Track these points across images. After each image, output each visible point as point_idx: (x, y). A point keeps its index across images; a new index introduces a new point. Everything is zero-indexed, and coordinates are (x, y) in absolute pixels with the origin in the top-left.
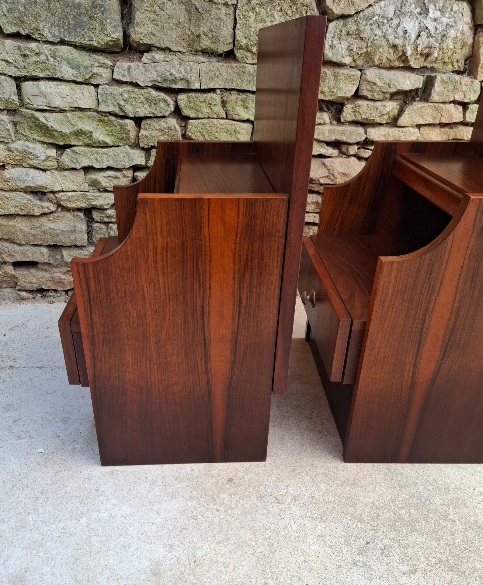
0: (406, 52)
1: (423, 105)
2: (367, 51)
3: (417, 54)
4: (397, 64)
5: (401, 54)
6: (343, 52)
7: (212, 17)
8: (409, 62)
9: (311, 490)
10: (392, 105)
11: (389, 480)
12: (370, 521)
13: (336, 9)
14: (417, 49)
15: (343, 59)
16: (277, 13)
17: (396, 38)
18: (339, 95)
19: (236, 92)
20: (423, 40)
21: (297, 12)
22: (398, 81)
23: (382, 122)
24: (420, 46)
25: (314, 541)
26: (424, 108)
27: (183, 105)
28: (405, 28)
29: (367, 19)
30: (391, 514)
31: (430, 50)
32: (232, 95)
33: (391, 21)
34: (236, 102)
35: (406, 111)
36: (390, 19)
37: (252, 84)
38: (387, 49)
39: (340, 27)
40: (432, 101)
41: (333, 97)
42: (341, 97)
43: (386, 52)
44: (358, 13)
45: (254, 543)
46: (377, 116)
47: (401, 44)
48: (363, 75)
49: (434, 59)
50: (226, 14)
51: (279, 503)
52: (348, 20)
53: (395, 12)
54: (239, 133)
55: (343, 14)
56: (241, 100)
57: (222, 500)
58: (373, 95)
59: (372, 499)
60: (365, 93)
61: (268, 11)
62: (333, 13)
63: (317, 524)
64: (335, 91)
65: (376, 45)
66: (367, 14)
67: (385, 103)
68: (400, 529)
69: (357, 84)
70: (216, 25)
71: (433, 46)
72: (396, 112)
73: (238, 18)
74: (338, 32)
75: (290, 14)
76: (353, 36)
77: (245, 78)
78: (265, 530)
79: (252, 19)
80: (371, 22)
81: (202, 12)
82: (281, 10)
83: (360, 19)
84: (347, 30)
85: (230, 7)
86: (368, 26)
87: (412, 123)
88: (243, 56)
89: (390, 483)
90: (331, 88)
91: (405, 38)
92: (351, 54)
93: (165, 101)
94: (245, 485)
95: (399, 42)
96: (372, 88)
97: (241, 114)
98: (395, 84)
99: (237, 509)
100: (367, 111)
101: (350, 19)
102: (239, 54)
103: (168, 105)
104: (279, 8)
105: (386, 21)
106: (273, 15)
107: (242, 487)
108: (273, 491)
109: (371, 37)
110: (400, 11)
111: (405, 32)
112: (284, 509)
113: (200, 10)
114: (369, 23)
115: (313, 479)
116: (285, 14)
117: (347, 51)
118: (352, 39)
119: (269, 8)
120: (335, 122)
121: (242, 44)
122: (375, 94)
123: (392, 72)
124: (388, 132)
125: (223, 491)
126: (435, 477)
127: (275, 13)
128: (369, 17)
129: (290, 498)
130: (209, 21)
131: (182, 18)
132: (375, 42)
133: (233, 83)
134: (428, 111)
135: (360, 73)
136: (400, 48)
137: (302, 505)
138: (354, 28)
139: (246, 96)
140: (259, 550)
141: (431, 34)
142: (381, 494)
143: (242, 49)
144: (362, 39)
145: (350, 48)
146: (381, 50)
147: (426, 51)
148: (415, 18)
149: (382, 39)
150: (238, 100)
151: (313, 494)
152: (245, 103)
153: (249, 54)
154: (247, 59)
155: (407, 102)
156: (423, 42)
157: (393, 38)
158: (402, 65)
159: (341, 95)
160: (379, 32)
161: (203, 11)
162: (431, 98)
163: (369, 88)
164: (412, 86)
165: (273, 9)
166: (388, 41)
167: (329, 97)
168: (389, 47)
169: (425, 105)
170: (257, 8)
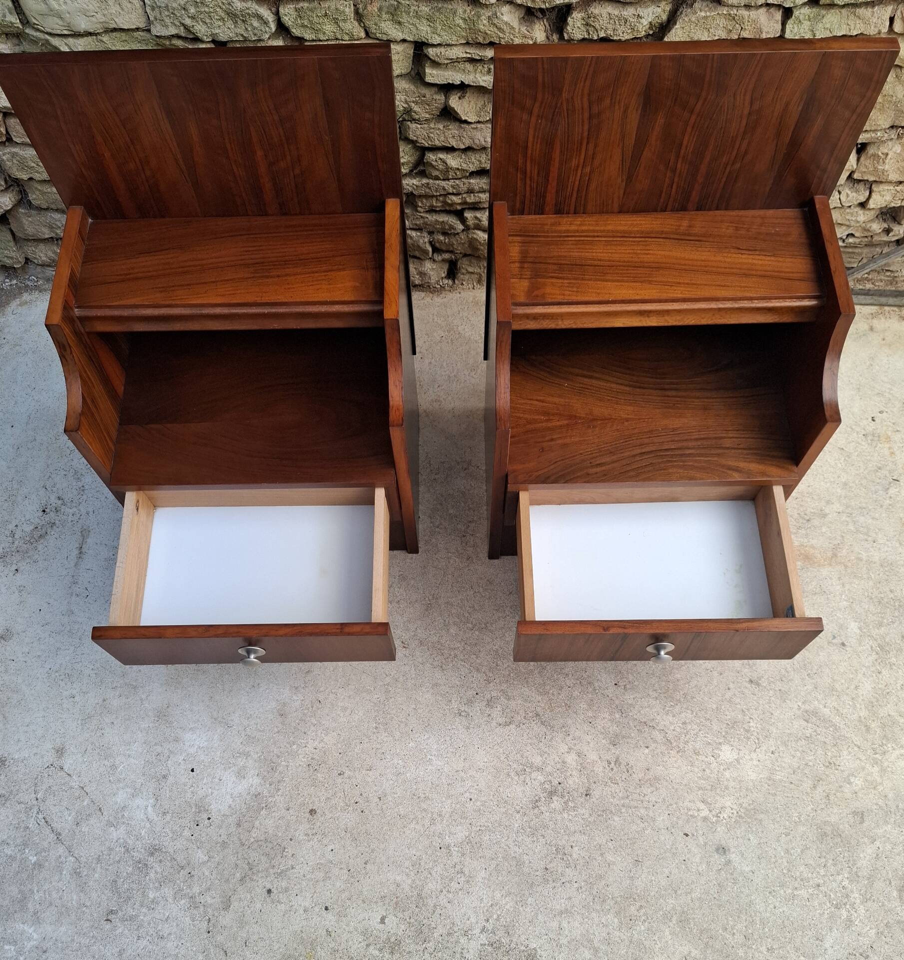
1: (708, 14)
9: (440, 633)
10: (653, 13)
26: (710, 18)
27: (290, 23)
32: (372, 3)
34: (379, 16)
35: (678, 22)
40: (726, 5)
41: (547, 4)
51: (404, 647)
56: (388, 12)
63: (436, 672)
67: (640, 9)
72: (665, 18)
93: (260, 17)
103: (266, 23)
108: (401, 633)
112: (408, 655)
129: (417, 642)
134: (718, 22)
137: (427, 650)
139: (396, 4)
150: (383, 13)
152: (396, 17)
169: (713, 13)
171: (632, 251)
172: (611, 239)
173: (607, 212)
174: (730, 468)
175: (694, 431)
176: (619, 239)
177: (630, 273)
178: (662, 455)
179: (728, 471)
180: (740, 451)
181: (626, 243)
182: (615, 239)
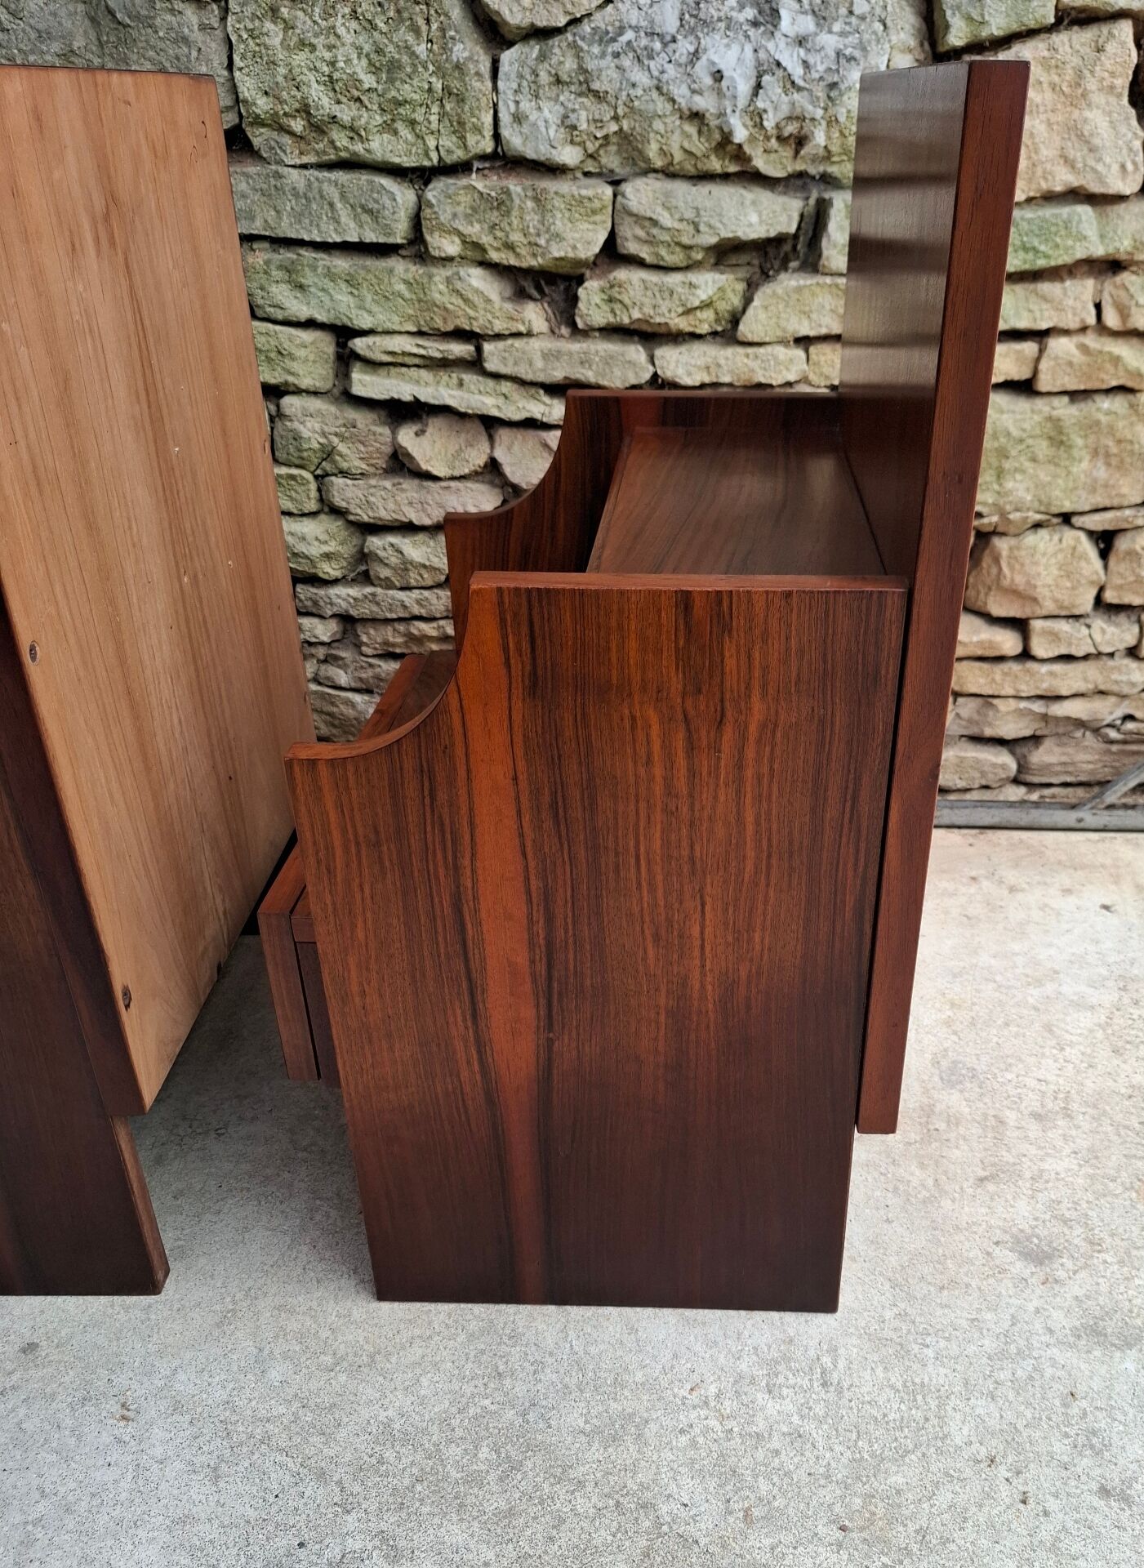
0: (731, 133)
1: (802, 282)
2: (621, 129)
3: (768, 138)
4: (715, 165)
5: (717, 136)
6: (552, 133)
7: (161, 34)
8: (749, 159)
9: (237, 1381)
10: (714, 282)
11: (473, 1353)
13: (511, 10)
14: (761, 124)
15: (554, 152)
16: (343, 24)
17: (694, 92)
18: (557, 254)
19: (266, 245)
20: (774, 98)
21: (402, 21)
22: (720, 215)
23: (698, 331)
24: (771, 114)
26: (806, 292)
28: (713, 63)
29: (604, 38)
30: (419, 1456)
31: (802, 127)
32: (254, 250)
33: (672, 46)
34: (268, 273)
35: (756, 298)
36: (668, 38)
37: (307, 221)
38: (678, 122)
39: (532, 63)
40: (827, 271)
42: (561, 259)
43: (678, 132)
44: (575, 22)
46: (673, 315)
47: (712, 110)
48: (619, 198)
49: (821, 152)
50: (203, 27)
51: (124, 1418)
52: (550, 42)
53: (681, 20)
54: (292, 357)
55: (532, 25)
56: (280, 267)
58: (657, 255)
60: (632, 247)
61: (317, 18)
62: (506, 23)
63: (192, 1483)
64: (542, 242)
65: (640, 112)
66: (603, 27)
67: (692, 277)
68: (418, 1504)
69: (604, 222)
70: (178, 58)
71: (807, 116)
72: (736, 301)
73: (234, 39)
74: (528, 77)
75: (381, 25)
76: (573, 88)
77: (285, 205)
79: (276, 41)
80: (616, 47)
81: (128, 21)
82: (354, 14)
83: (583, 39)
84: (553, 72)
85: (209, 7)
86: (609, 58)
87: (779, 333)
88: (273, 143)
89: (469, 1365)
90: (530, 234)
91: (720, 93)
92: (578, 139)
94: (60, 1362)
95: (702, 103)
96: (648, 234)
97: (287, 305)
98: (712, 222)
100: (644, 300)
101: (556, 41)
102: (260, 139)
104: (347, 10)
105: (657, 45)
106: (334, 27)
107: (49, 1370)
108: (128, 1382)
109: (620, 89)
110: (695, 16)
111: (718, 76)
112: (127, 1439)
113: (119, 16)
114: (610, 50)
116: (368, 26)
117: (562, 130)
118: (573, 96)
119: (317, 10)
120: (565, 331)
121: (258, 111)
122: (663, 252)
123: (704, 189)
124: (716, 358)
127: (338, 24)
128: (607, 32)
129: (164, 1404)
130: (153, 48)
131: (78, 37)
132: (636, 103)
133: (252, 218)
134: (821, 300)
135: (608, 191)
136: (714, 123)
137: (186, 1426)
138: (570, 64)
139: (295, 257)
141: (793, 83)
142: (424, 1397)
143: (263, 125)
144: (598, 96)
145: (568, 122)
146: (658, 125)
147: (791, 129)
148: (741, 37)
149: (655, 94)
150: (273, 268)
151: (235, 1393)
152: (294, 276)
153: (287, 140)
154: (284, 152)
155: (771, 273)
156: (776, 104)
157: (687, 92)
158: (733, 168)
159: (562, 254)
160: (640, 77)
161: (129, 17)
162: (823, 261)
163: (641, 233)
164: (765, 228)
165: (331, 11)
166: (674, 101)
167: (528, 257)
168: (681, 118)
169: (809, 282)
170: (283, 9)
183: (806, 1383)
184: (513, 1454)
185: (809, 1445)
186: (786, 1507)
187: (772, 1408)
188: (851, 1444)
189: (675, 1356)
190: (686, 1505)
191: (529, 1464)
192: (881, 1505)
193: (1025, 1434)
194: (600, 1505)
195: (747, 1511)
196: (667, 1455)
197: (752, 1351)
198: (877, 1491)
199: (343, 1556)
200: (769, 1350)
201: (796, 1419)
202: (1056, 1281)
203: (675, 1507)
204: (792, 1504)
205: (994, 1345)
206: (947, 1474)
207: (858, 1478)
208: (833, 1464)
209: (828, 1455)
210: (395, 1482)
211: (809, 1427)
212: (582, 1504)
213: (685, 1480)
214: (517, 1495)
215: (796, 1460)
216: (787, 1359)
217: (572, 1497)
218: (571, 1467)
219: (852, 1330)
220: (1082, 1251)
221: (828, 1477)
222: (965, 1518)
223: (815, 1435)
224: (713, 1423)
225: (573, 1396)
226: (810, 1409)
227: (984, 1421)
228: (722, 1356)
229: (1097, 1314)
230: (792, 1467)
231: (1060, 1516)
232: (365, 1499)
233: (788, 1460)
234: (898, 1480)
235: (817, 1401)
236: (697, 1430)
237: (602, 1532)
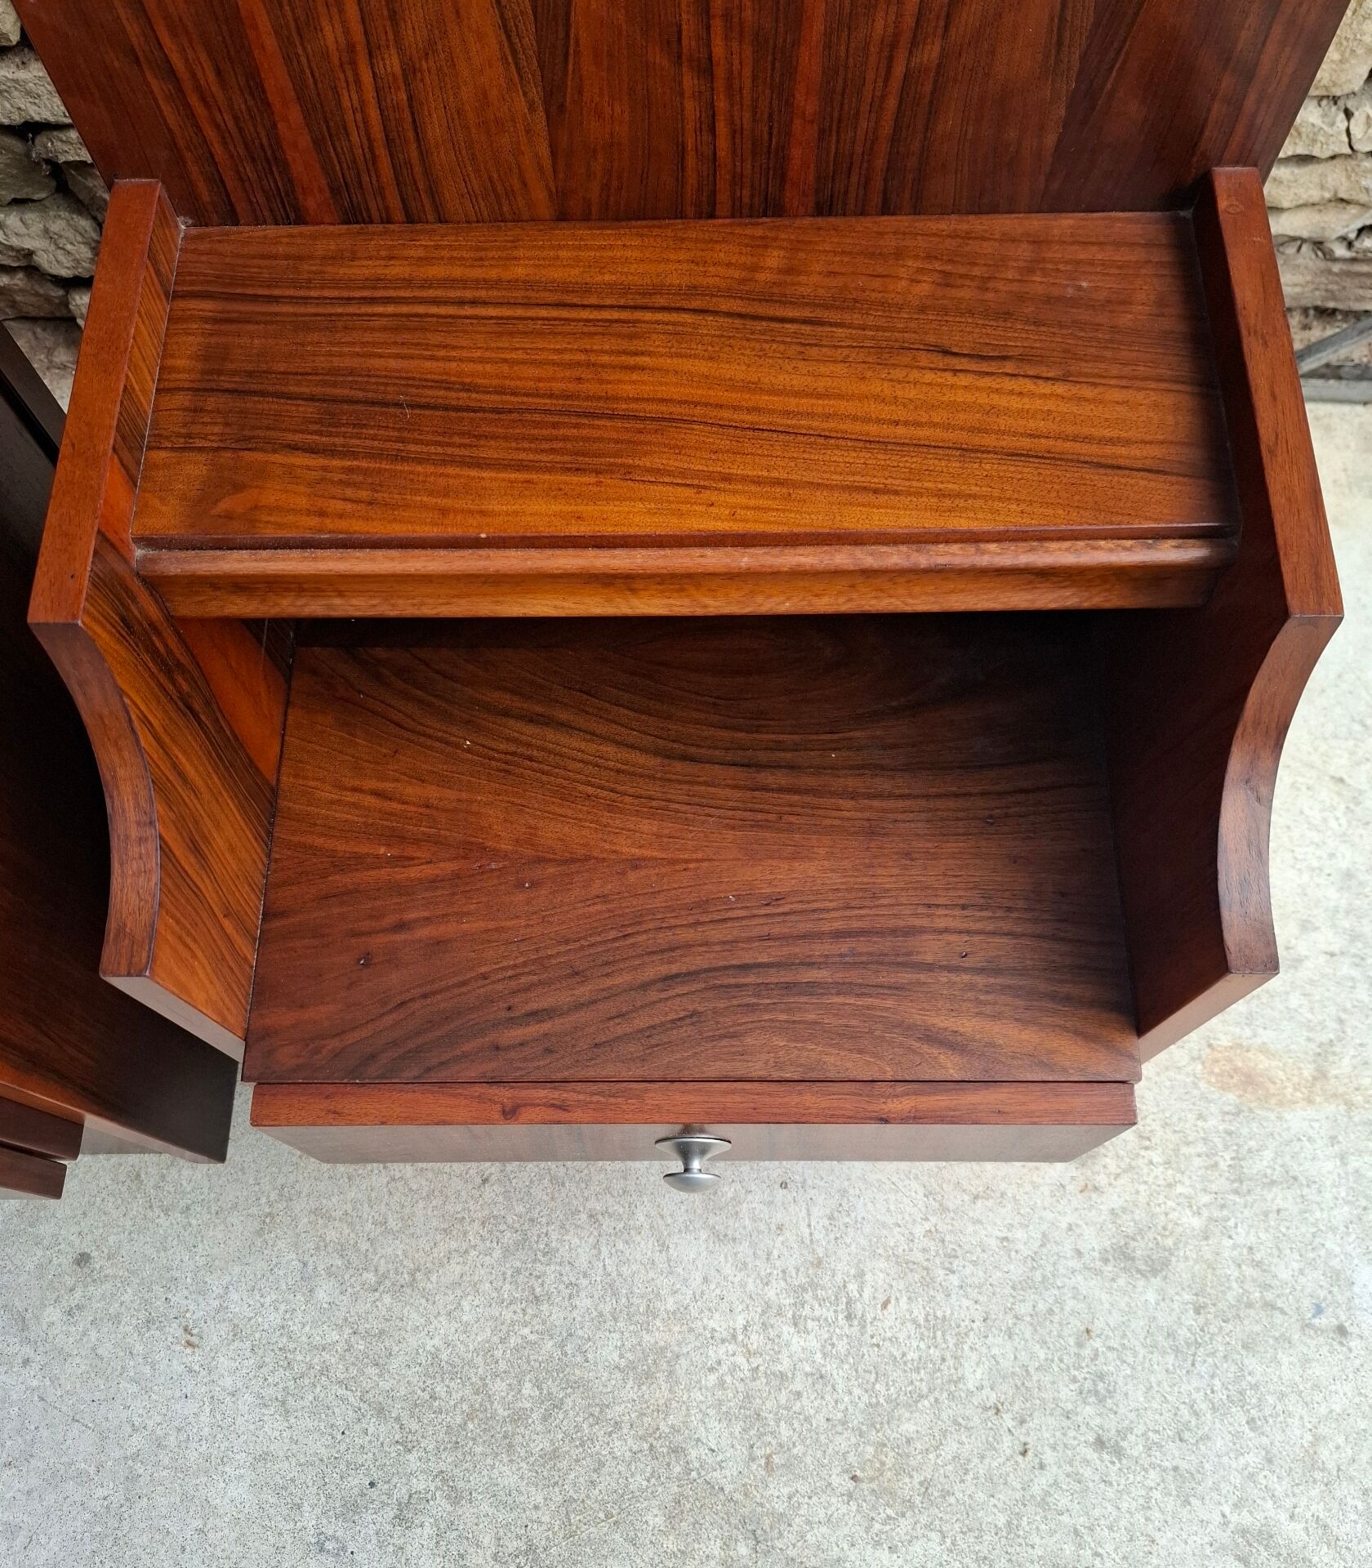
9: (288, 1302)
11: (509, 1273)
12: (405, 1415)
25: (242, 1471)
30: (468, 1391)
45: (92, 1470)
51: (189, 1344)
57: (45, 1327)
59: (436, 1341)
63: (265, 1418)
68: (471, 1443)
78: (130, 1430)
89: (507, 1287)
94: (115, 1277)
99: (78, 1360)
107: (108, 1286)
108: (185, 1302)
112: (197, 1368)
115: (305, 1264)
125: (54, 1296)
126: (634, 1267)
129: (224, 1329)
137: (248, 1354)
140: (100, 1492)
142: (467, 1324)
151: (288, 1316)
171: (582, 357)
172: (520, 312)
173: (517, 219)
174: (932, 1037)
175: (831, 905)
176: (543, 313)
177: (565, 439)
178: (729, 986)
179: (925, 1048)
180: (966, 977)
181: (567, 328)
182: (531, 313)
183: (830, 1315)
184: (554, 1390)
185: (829, 1388)
186: (804, 1454)
187: (797, 1343)
188: (869, 1387)
189: (706, 1280)
190: (713, 1451)
191: (569, 1402)
192: (891, 1454)
193: (1035, 1378)
194: (635, 1448)
195: (768, 1457)
196: (697, 1395)
197: (781, 1275)
198: (889, 1440)
199: (410, 1496)
200: (797, 1274)
201: (818, 1357)
202: (1096, 1188)
203: (703, 1451)
204: (810, 1452)
205: (1020, 1272)
206: (955, 1422)
207: (873, 1425)
208: (851, 1410)
209: (846, 1399)
210: (449, 1419)
211: (831, 1367)
212: (620, 1448)
213: (713, 1424)
214: (560, 1436)
215: (816, 1404)
216: (814, 1285)
217: (610, 1439)
218: (607, 1406)
219: (880, 1251)
220: (1129, 1148)
221: (844, 1423)
222: (967, 1470)
223: (836, 1377)
224: (740, 1360)
225: (607, 1326)
226: (833, 1345)
227: (998, 1363)
228: (751, 1280)
229: (1130, 1231)
230: (812, 1412)
231: (1055, 1468)
232: (423, 1437)
233: (808, 1403)
234: (908, 1428)
235: (840, 1337)
236: (724, 1368)
237: (638, 1477)
